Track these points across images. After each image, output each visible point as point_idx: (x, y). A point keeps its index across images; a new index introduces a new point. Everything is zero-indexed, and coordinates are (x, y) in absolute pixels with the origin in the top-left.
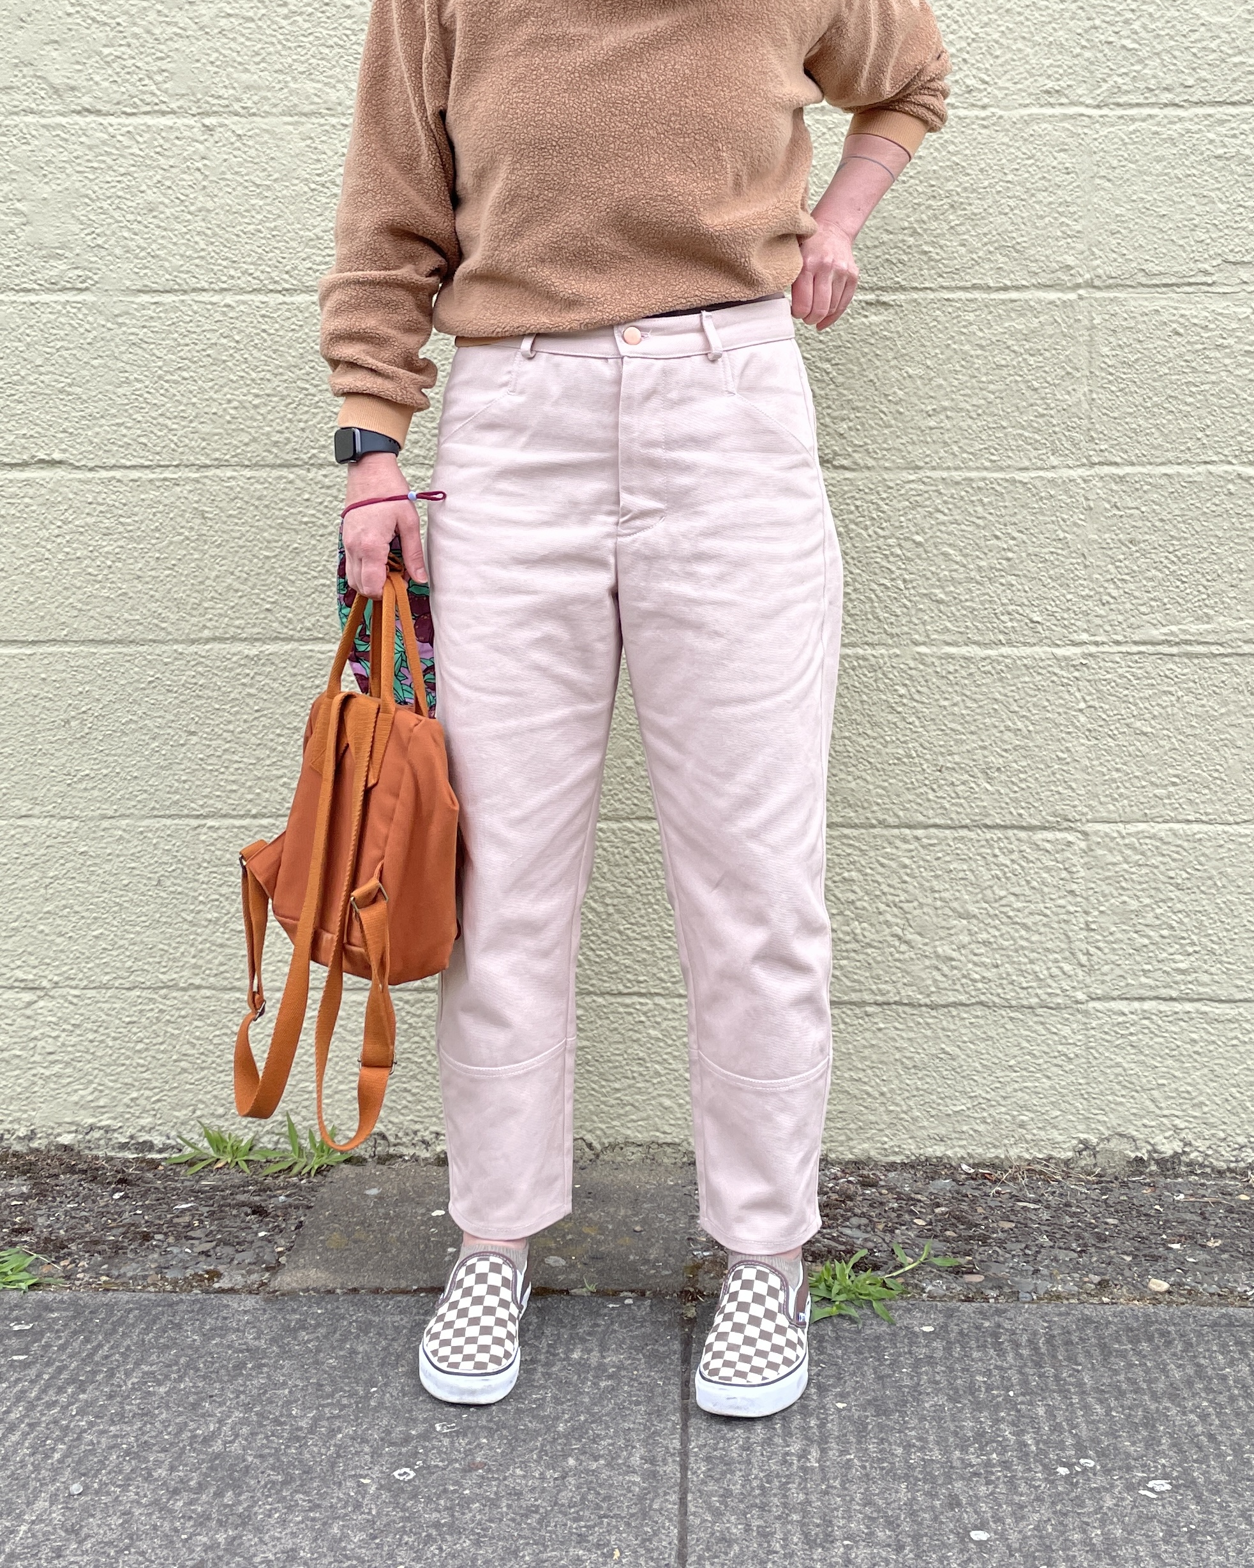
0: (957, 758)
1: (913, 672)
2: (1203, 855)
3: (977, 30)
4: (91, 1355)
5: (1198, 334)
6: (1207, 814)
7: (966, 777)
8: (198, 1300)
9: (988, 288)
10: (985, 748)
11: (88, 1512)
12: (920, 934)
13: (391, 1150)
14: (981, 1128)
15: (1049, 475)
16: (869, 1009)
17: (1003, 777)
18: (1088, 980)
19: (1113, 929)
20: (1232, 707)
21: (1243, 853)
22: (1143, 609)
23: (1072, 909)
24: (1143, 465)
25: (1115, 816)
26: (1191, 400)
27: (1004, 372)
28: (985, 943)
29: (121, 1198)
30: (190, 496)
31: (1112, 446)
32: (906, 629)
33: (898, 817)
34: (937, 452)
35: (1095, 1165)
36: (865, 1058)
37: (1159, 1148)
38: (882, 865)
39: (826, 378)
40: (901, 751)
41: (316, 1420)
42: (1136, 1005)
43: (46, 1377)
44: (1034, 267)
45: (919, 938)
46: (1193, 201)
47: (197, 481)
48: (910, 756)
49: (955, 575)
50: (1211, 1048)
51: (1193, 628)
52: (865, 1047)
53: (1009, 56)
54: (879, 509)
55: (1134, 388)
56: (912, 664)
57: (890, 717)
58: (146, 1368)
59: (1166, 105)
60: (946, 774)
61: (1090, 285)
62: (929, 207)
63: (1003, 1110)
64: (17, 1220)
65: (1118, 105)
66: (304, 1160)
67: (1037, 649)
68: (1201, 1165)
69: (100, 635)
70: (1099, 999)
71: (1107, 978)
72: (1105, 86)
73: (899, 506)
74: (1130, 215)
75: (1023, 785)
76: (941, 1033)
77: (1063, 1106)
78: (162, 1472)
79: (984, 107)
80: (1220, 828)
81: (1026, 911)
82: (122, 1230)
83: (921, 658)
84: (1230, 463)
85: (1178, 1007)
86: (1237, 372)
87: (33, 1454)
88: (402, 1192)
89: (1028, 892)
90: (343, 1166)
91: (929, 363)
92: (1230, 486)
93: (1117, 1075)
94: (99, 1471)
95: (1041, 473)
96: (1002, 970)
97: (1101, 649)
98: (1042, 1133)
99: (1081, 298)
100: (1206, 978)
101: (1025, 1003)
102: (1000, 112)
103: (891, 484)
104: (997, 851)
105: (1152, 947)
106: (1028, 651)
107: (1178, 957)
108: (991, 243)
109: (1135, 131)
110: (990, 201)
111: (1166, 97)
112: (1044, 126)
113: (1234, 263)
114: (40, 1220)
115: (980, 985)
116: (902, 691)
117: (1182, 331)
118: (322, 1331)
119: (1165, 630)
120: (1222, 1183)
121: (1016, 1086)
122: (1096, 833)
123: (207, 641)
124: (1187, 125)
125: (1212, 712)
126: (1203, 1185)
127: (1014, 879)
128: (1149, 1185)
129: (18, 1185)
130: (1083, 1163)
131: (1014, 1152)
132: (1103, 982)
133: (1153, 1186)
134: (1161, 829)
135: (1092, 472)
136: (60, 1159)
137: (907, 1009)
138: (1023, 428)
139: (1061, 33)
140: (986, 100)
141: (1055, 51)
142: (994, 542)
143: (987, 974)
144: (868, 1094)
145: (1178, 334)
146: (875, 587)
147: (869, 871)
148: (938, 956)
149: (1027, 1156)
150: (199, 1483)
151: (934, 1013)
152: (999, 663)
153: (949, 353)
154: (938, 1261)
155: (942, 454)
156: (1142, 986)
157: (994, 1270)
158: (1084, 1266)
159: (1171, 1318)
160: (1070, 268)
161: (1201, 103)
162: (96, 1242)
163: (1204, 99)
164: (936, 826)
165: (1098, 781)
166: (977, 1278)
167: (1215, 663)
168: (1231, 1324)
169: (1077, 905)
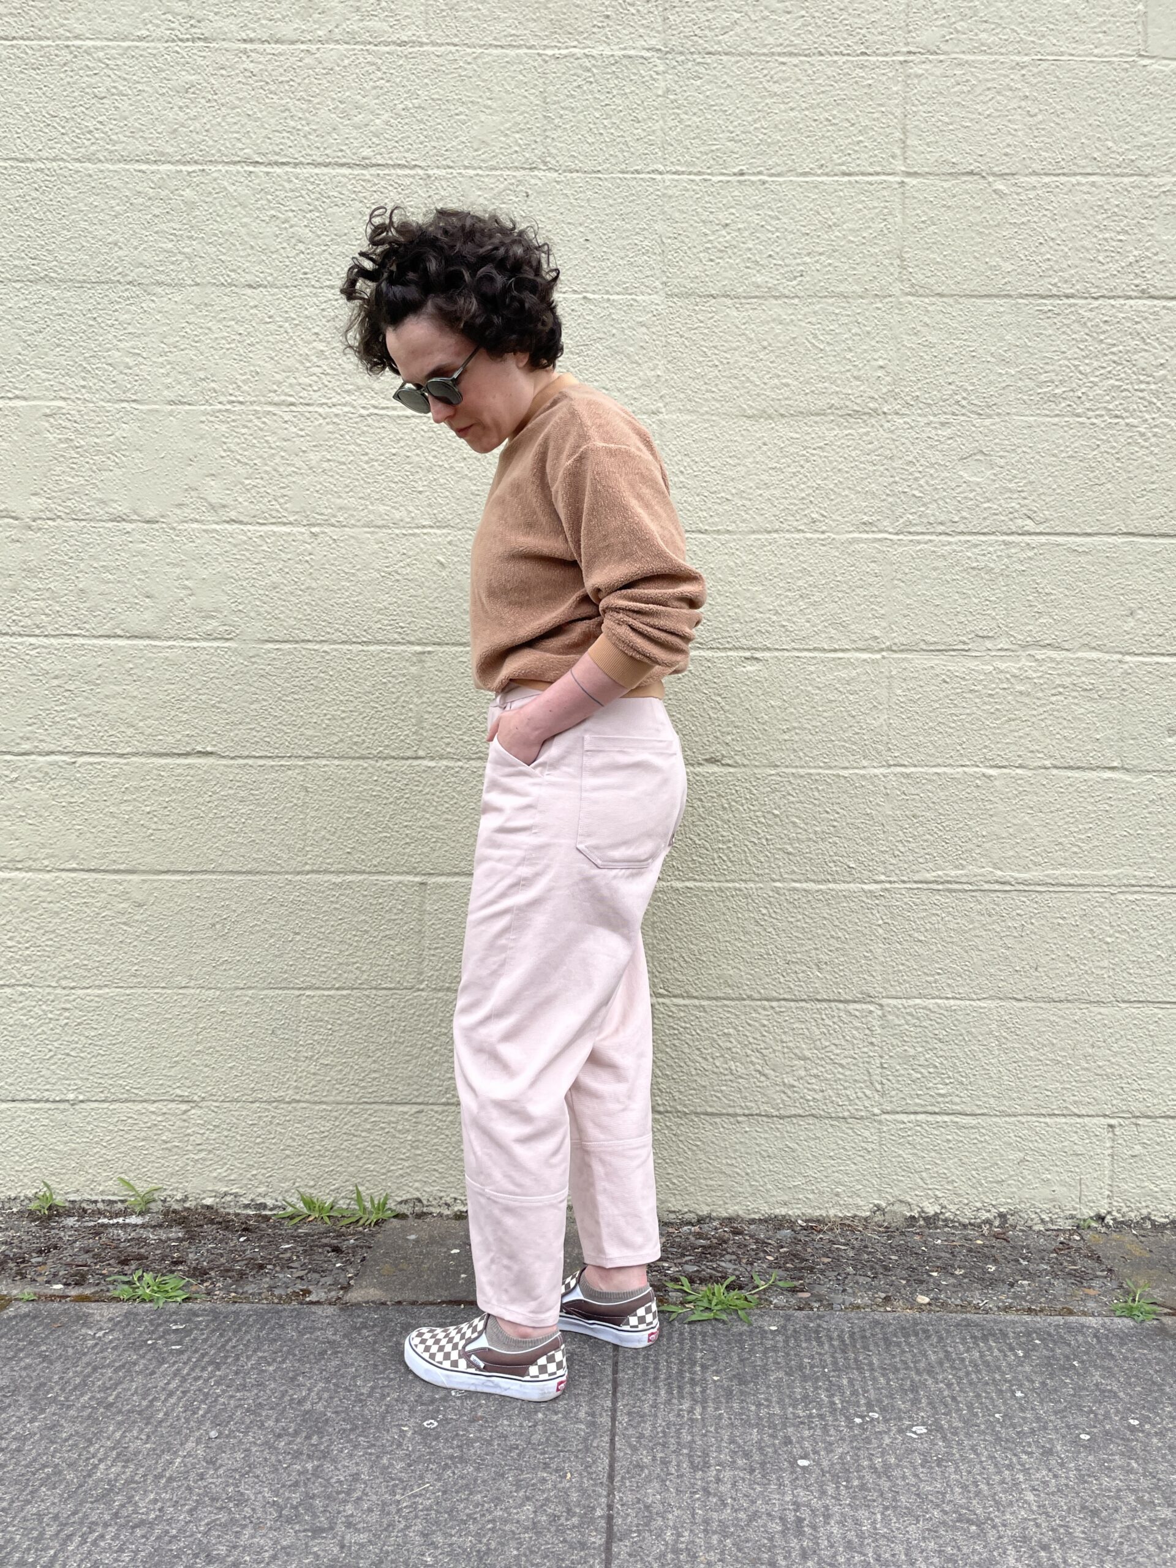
0: (799, 956)
2: (957, 1020)
3: (819, 482)
5: (958, 683)
6: (960, 993)
7: (805, 968)
8: (295, 1309)
9: (824, 650)
10: (816, 949)
11: (221, 1449)
13: (425, 1209)
14: (811, 1196)
15: (862, 772)
16: (739, 1119)
17: (829, 968)
18: (882, 1101)
19: (898, 1067)
20: (976, 924)
21: (982, 1019)
22: (921, 860)
23: (871, 1054)
24: (922, 766)
25: (900, 994)
26: (954, 724)
27: (833, 705)
28: (816, 1076)
29: (245, 1241)
30: (298, 777)
32: (767, 870)
33: (759, 993)
35: (884, 1221)
36: (736, 1151)
37: (925, 1209)
38: (750, 1025)
40: (765, 950)
41: (373, 1388)
42: (912, 1117)
43: (194, 1360)
44: (854, 637)
45: (772, 1073)
48: (768, 954)
51: (953, 873)
52: (736, 1143)
53: (839, 499)
54: (751, 792)
55: (917, 717)
56: (771, 894)
60: (792, 966)
61: (889, 649)
62: (787, 596)
63: (825, 1184)
64: (175, 1255)
65: (910, 533)
66: (367, 1216)
67: (852, 885)
68: (952, 1221)
70: (888, 1113)
71: (893, 1099)
72: (901, 521)
73: (764, 791)
74: (916, 604)
75: (842, 974)
76: (786, 1135)
77: (865, 1182)
79: (823, 532)
80: (968, 1002)
82: (244, 1262)
83: (776, 890)
84: (978, 766)
85: (938, 1118)
86: (983, 708)
87: (185, 1411)
88: (431, 1237)
89: (843, 1043)
90: (393, 1220)
92: (978, 781)
93: (899, 1162)
94: (229, 1422)
95: (856, 771)
96: (826, 1093)
97: (893, 885)
98: (850, 1200)
99: (884, 657)
100: (957, 1100)
101: (840, 1115)
102: (833, 536)
103: (759, 776)
104: (824, 1016)
105: (923, 1080)
106: (846, 886)
107: (940, 1086)
108: (826, 620)
109: (920, 550)
110: (826, 593)
111: (941, 528)
112: (862, 546)
113: (982, 638)
115: (811, 1103)
116: (764, 911)
119: (934, 874)
120: (965, 1232)
121: (834, 1169)
122: (888, 1005)
124: (954, 547)
126: (953, 1234)
127: (835, 1035)
128: (918, 1234)
130: (876, 1219)
131: (831, 1213)
132: (891, 1102)
133: (921, 1234)
134: (930, 1003)
135: (889, 771)
137: (765, 1119)
138: (845, 741)
142: (825, 815)
143: (816, 1096)
148: (784, 1084)
149: (841, 1215)
150: (295, 1430)
151: (781, 1121)
154: (781, 1284)
155: (792, 757)
157: (817, 1289)
158: (876, 1287)
159: (931, 1321)
160: (876, 638)
161: (962, 533)
162: (228, 1271)
163: (965, 530)
164: (785, 999)
165: (890, 971)
166: (806, 1295)
167: (967, 896)
168: (968, 1325)
169: (875, 1051)
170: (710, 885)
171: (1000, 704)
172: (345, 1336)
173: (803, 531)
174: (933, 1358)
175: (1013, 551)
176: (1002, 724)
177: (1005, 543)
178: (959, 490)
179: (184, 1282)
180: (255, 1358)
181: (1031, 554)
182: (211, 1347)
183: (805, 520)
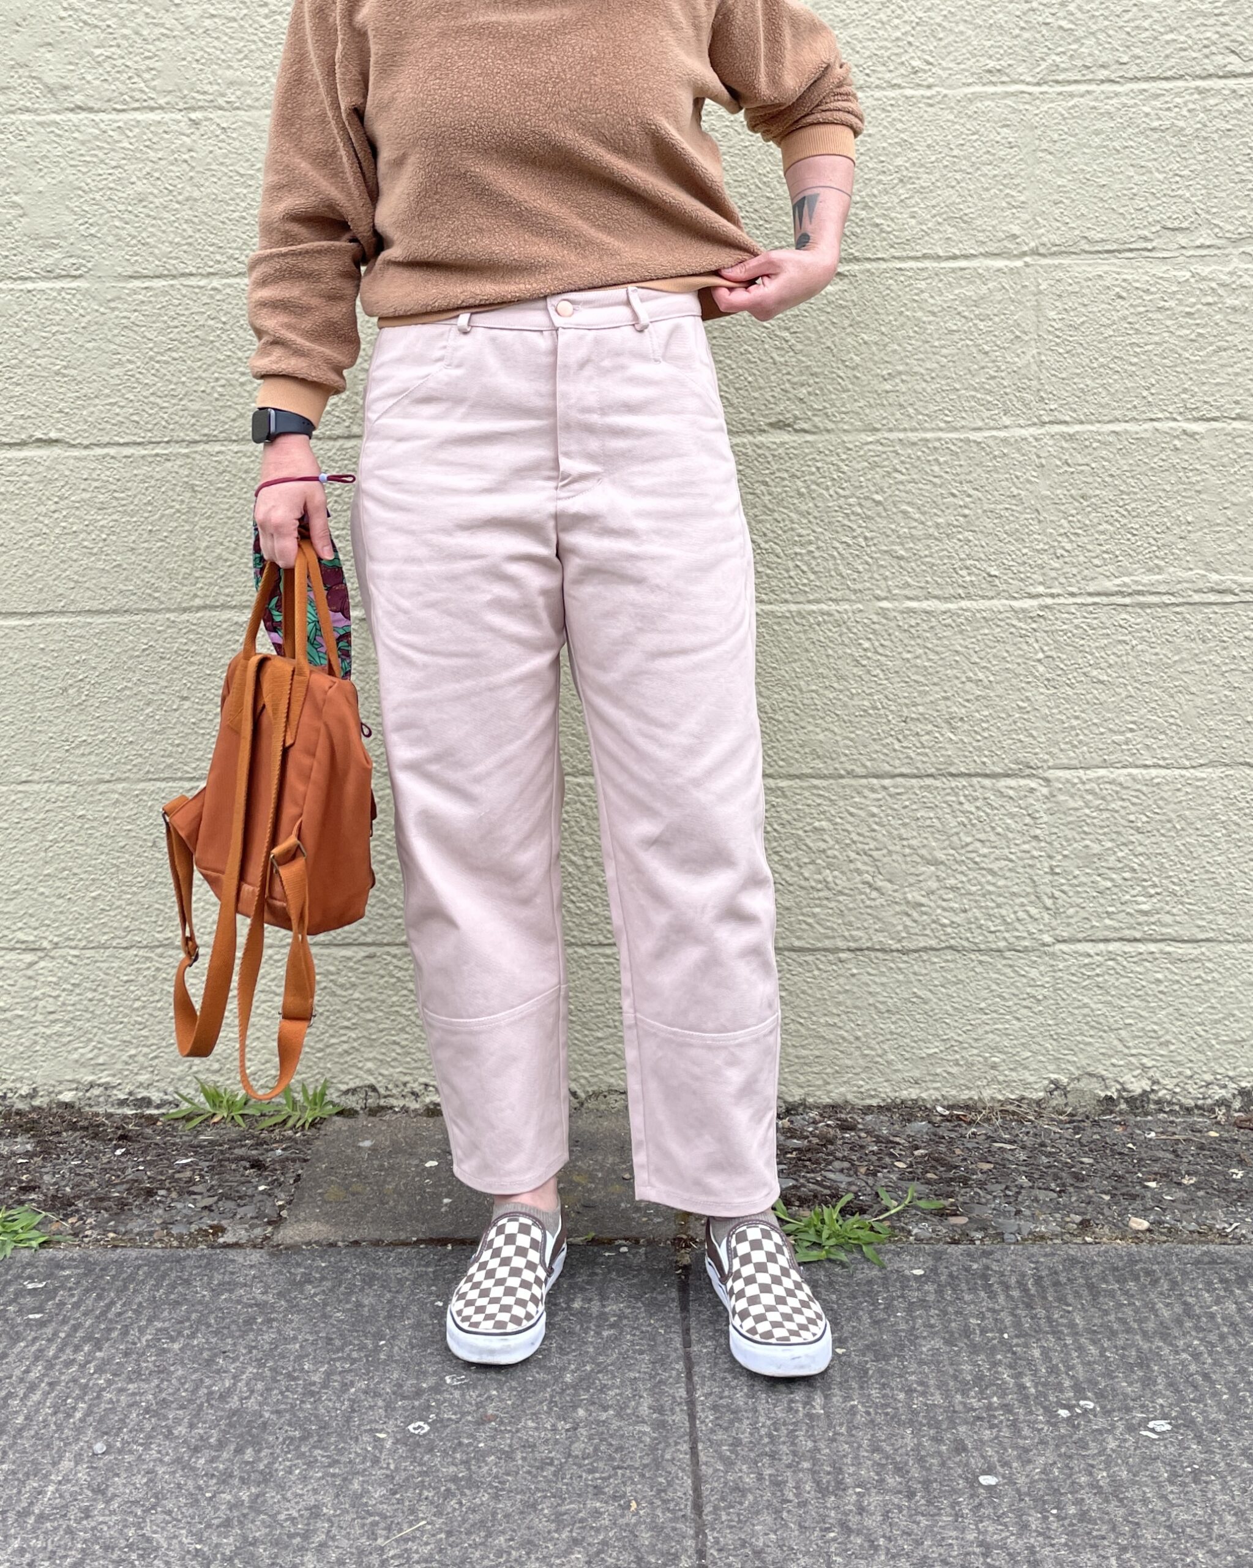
0: (921, 709)
1: (877, 627)
2: (1162, 798)
3: (920, 14)
4: (104, 1313)
5: (1141, 297)
6: (1164, 759)
7: (930, 727)
8: (204, 1256)
9: (938, 258)
10: (947, 698)
11: (112, 1471)
12: (890, 881)
13: (382, 1102)
14: (954, 1070)
15: (1002, 434)
16: (842, 955)
17: (966, 727)
18: (1054, 923)
19: (1077, 872)
20: (1184, 655)
21: (1200, 795)
22: (1096, 561)
23: (1036, 853)
24: (1091, 423)
25: (1075, 762)
26: (1135, 360)
27: (956, 337)
28: (954, 889)
29: (123, 1154)
30: (181, 471)
31: (1061, 406)
32: (868, 585)
33: (865, 766)
34: (893, 415)
35: (1066, 1105)
36: (839, 1004)
37: (1128, 1086)
38: (851, 814)
39: (785, 346)
40: (866, 703)
41: (328, 1374)
42: (1102, 946)
43: (62, 1335)
44: (981, 237)
45: (889, 885)
46: (1131, 172)
47: (187, 456)
48: (875, 708)
49: (913, 531)
50: (1176, 987)
51: (1145, 579)
52: (839, 992)
53: (951, 38)
54: (839, 470)
55: (1080, 350)
56: (875, 618)
57: (855, 670)
58: (158, 1324)
59: (1102, 82)
60: (911, 725)
61: (1035, 252)
62: (880, 182)
63: (975, 1051)
64: (24, 1178)
65: (1057, 82)
66: (298, 1114)
67: (995, 602)
68: (1170, 1103)
69: (95, 605)
70: (1064, 941)
71: (1072, 921)
72: (1044, 65)
73: (858, 466)
74: (1071, 186)
75: (986, 734)
76: (912, 978)
77: (1035, 1047)
78: (181, 1430)
79: (929, 87)
80: (1177, 772)
81: (992, 857)
82: (125, 1186)
83: (883, 613)
84: (1175, 420)
85: (1141, 947)
86: (1178, 333)
87: (55, 1413)
88: (394, 1143)
89: (993, 838)
90: (336, 1118)
91: (883, 329)
92: (1176, 442)
93: (1085, 1016)
94: (120, 1429)
95: (994, 433)
96: (970, 914)
97: (1057, 600)
98: (1014, 1074)
99: (1027, 265)
100: (1168, 919)
101: (994, 946)
102: (945, 92)
103: (850, 446)
104: (962, 799)
105: (1115, 890)
106: (987, 603)
107: (1140, 899)
108: (940, 215)
109: (1073, 107)
110: (937, 175)
111: (1103, 74)
112: (987, 103)
113: (1173, 230)
114: (46, 1178)
115: (949, 930)
116: (867, 645)
117: (1124, 294)
118: (328, 1284)
119: (1118, 581)
120: (1190, 1120)
121: (987, 1028)
122: (1058, 779)
123: (199, 609)
124: (1124, 99)
125: (1165, 660)
126: (1172, 1122)
127: (979, 826)
128: (1119, 1123)
129: (23, 1144)
130: (1054, 1103)
131: (987, 1094)
132: (1069, 925)
133: (1124, 1124)
134: (1120, 774)
135: (1042, 431)
136: (61, 1117)
137: (879, 954)
138: (975, 389)
139: (1000, 15)
140: (931, 80)
141: (995, 33)
142: (951, 499)
143: (956, 919)
144: (843, 1038)
145: (1121, 297)
146: (837, 545)
147: (839, 820)
148: (908, 903)
149: (1000, 1097)
150: (219, 1440)
151: (905, 958)
152: (959, 616)
153: (902, 319)
154: (922, 1204)
155: (898, 415)
156: (1107, 928)
157: (978, 1212)
158: (1065, 1206)
159: (1155, 1256)
160: (1015, 237)
161: (1135, 79)
162: (101, 1199)
163: (1138, 75)
164: (902, 775)
165: (1057, 728)
166: (962, 1220)
167: (1167, 612)
168: (1213, 1262)
169: (1041, 849)
170: (784, 608)
171: (1204, 326)
172: (280, 1295)
173: (899, 86)
174: (1166, 1313)
175: (1212, 102)
176: (1209, 355)
177: (1199, 91)
178: (1127, 17)
179: (39, 1218)
180: (151, 1331)
181: (1239, 105)
182: (85, 1314)
183: (902, 70)
